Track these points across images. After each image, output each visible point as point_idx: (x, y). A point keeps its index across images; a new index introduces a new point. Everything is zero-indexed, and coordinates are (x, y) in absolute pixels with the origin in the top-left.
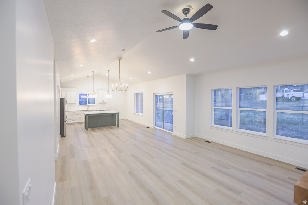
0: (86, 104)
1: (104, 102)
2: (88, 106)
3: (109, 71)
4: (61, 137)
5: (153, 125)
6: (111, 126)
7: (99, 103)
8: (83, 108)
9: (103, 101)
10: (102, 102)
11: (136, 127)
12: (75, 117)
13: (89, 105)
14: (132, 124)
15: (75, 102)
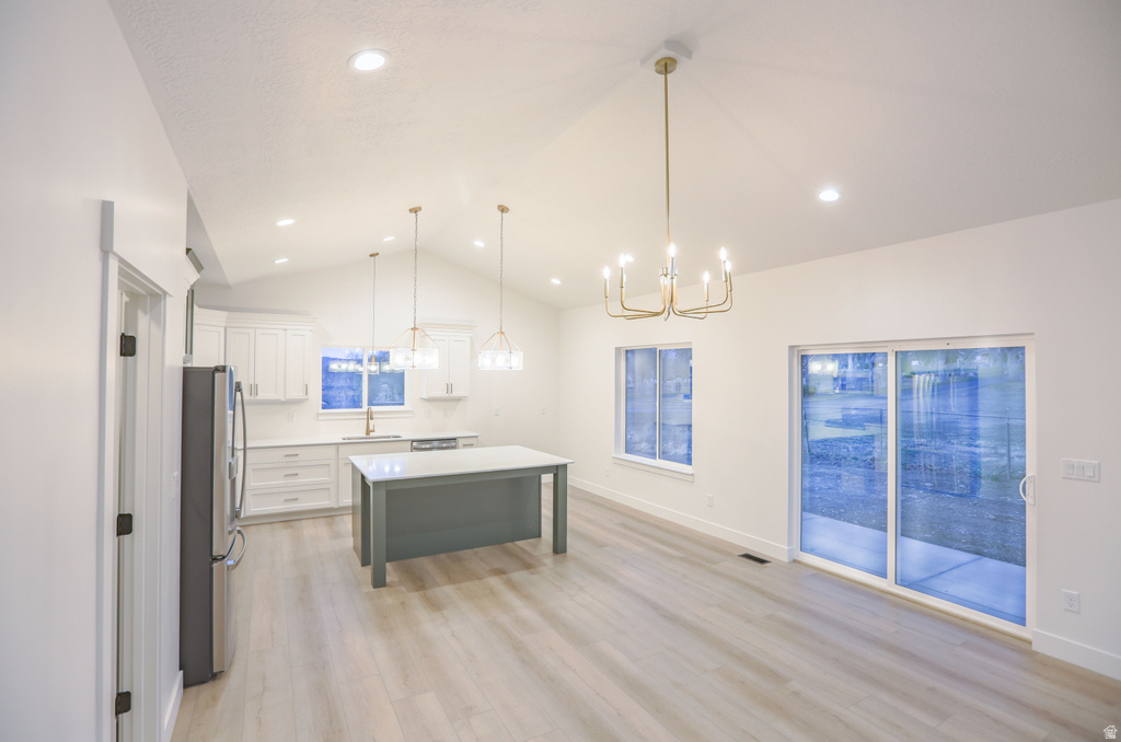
0: (356, 403)
1: (456, 393)
2: (370, 416)
3: (503, 209)
4: (187, 684)
5: (790, 544)
6: (512, 541)
7: (430, 400)
8: (343, 425)
9: (449, 388)
10: (442, 393)
11: (676, 553)
12: (300, 480)
13: (374, 409)
14: (625, 526)
15: (300, 395)
